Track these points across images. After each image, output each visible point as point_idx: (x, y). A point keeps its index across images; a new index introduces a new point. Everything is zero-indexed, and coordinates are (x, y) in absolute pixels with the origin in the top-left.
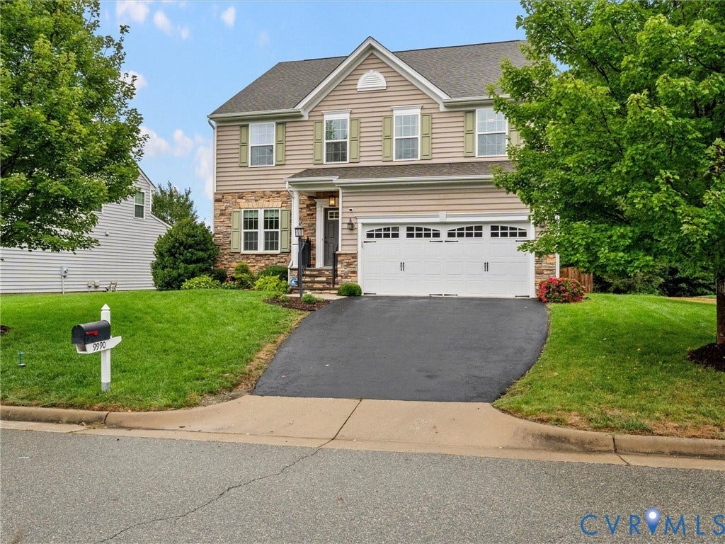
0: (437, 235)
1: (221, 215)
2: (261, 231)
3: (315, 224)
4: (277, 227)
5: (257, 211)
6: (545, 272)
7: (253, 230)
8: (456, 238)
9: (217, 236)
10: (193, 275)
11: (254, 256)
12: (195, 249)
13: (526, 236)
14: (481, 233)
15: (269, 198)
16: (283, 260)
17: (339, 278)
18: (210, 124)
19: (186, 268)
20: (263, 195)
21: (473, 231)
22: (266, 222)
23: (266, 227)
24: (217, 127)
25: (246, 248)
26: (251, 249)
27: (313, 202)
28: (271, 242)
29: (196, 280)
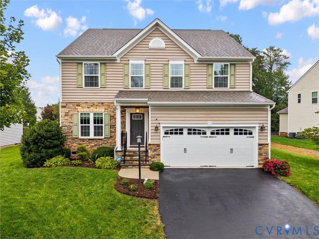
0: (205, 133)
1: (65, 115)
2: (92, 125)
3: (125, 122)
4: (102, 123)
5: (89, 113)
6: (263, 154)
7: (87, 125)
8: (215, 135)
9: (63, 128)
10: (51, 156)
11: (87, 140)
12: (51, 139)
13: (252, 134)
14: (229, 132)
15: (97, 106)
16: (106, 142)
17: (150, 158)
18: (58, 61)
19: (47, 152)
20: (93, 105)
21: (225, 131)
22: (95, 121)
23: (95, 123)
24: (62, 63)
25: (82, 135)
26: (85, 136)
27: (124, 110)
28: (98, 131)
29: (54, 160)
